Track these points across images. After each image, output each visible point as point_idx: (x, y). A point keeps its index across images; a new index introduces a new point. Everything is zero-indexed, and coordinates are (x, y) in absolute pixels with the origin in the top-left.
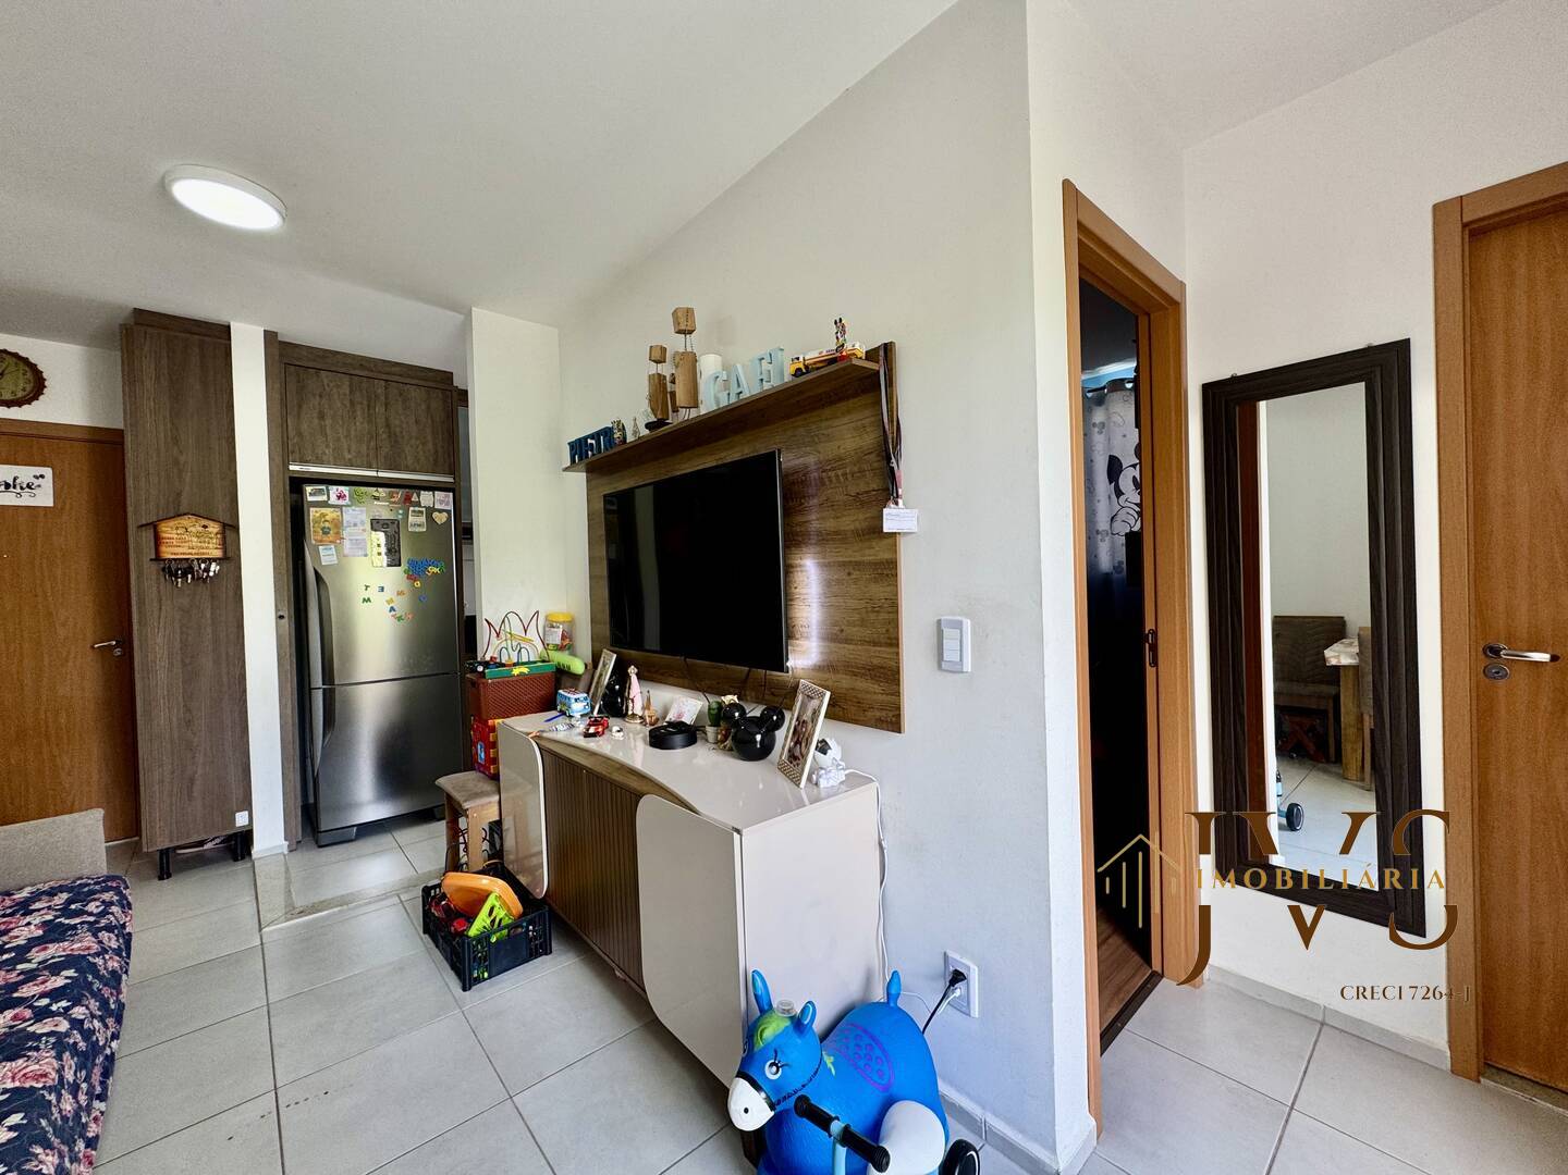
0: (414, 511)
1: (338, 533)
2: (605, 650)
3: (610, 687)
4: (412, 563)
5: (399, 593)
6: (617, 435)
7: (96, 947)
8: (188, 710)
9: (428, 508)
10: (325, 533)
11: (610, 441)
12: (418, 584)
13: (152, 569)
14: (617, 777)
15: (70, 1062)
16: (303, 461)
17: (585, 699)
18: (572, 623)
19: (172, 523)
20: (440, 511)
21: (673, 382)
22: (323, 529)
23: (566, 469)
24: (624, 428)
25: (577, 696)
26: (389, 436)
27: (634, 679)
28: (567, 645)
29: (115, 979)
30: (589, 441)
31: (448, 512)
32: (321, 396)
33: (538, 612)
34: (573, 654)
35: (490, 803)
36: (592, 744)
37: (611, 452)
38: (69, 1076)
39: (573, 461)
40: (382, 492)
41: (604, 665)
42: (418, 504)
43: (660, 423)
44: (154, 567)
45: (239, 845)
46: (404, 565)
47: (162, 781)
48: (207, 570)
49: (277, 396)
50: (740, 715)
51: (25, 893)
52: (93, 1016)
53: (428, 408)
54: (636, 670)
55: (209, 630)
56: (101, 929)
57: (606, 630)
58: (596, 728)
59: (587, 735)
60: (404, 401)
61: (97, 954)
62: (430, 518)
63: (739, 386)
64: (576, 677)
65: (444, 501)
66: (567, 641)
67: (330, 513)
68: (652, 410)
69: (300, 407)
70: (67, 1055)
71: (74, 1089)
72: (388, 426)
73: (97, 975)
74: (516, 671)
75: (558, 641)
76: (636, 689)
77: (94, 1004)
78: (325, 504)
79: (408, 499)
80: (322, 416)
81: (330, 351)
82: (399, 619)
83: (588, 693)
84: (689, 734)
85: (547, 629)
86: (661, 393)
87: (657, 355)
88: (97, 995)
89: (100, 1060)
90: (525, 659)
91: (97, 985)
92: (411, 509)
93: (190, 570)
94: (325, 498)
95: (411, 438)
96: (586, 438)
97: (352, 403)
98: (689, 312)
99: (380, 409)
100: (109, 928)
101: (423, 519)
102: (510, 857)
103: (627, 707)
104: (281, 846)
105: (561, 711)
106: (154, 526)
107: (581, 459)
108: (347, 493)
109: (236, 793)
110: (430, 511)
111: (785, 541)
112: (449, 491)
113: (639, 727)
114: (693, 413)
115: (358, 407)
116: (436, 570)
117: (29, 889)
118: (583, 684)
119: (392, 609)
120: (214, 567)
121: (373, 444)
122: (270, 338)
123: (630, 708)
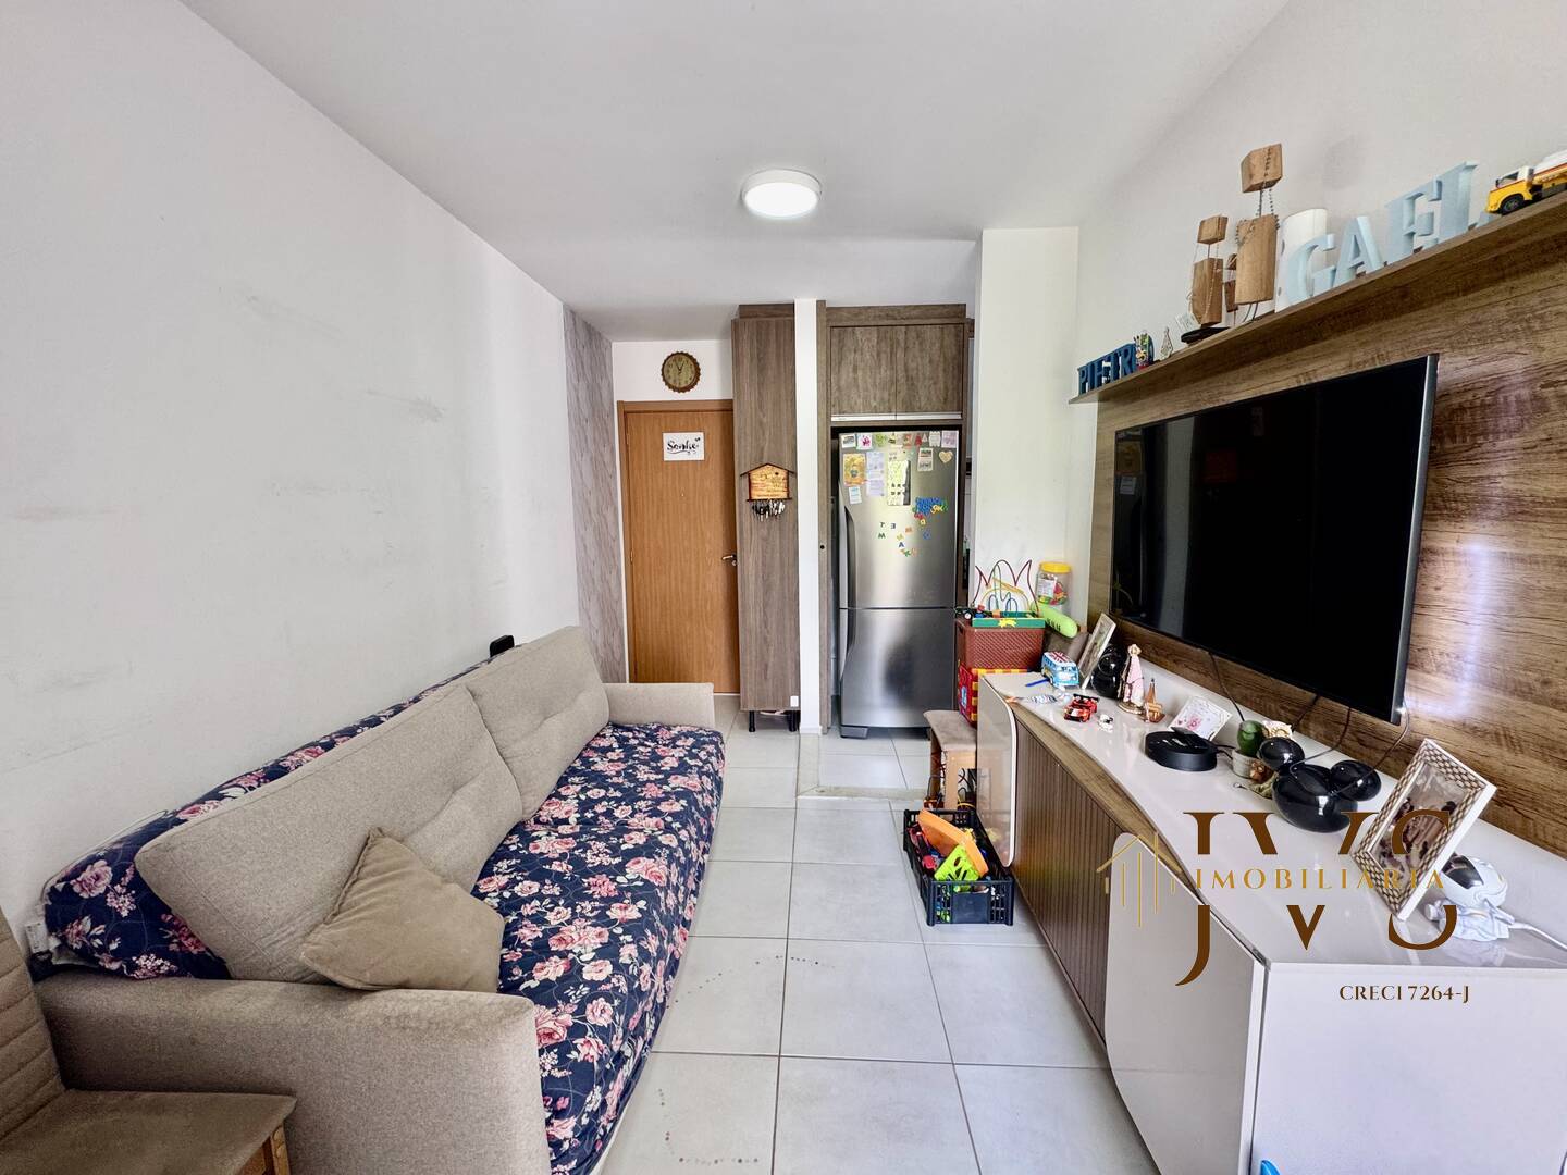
0: (923, 452)
1: (863, 476)
2: (1103, 615)
3: (1103, 663)
4: (919, 502)
5: (907, 530)
6: (1141, 353)
7: (699, 788)
8: (765, 613)
9: (935, 448)
10: (854, 476)
11: (1130, 363)
12: (923, 522)
13: (747, 507)
14: (1096, 789)
15: (675, 869)
16: (841, 412)
17: (1074, 669)
18: (1069, 575)
19: (758, 472)
20: (946, 450)
21: (1233, 267)
22: (852, 472)
23: (1074, 401)
24: (1151, 343)
25: (1063, 664)
26: (907, 380)
27: (1135, 660)
28: (1061, 597)
29: (707, 813)
30: (1105, 364)
31: (953, 450)
32: (855, 351)
33: (1030, 562)
34: (1068, 613)
35: (965, 751)
36: (1072, 730)
37: (1130, 376)
38: (674, 880)
39: (1083, 390)
40: (899, 434)
41: (1100, 633)
42: (927, 444)
43: (1206, 331)
44: (749, 505)
45: (792, 720)
46: (913, 504)
47: (751, 664)
48: (777, 508)
49: (824, 358)
50: (1292, 759)
51: (675, 732)
52: (691, 839)
53: (942, 347)
54: (1139, 651)
55: (778, 555)
56: (703, 773)
57: (1106, 593)
58: (1081, 710)
59: (1069, 717)
60: (921, 344)
61: (699, 793)
62: (937, 458)
63: (1357, 252)
64: (1067, 640)
65: (949, 439)
66: (1061, 595)
67: (858, 458)
68: (1195, 312)
69: (840, 363)
70: (674, 865)
71: (676, 889)
72: (906, 371)
73: (697, 806)
74: (1003, 623)
75: (1051, 594)
76: (1138, 671)
77: (693, 829)
78: (853, 450)
79: (918, 440)
80: (855, 370)
81: (864, 307)
82: (907, 553)
83: (1077, 662)
84: (1205, 754)
85: (1040, 579)
86: (1214, 286)
87: (1210, 232)
88: (696, 822)
89: (693, 870)
90: (1013, 610)
91: (697, 815)
92: (921, 449)
93: (767, 509)
94: (854, 445)
95: (925, 379)
96: (1100, 362)
97: (878, 354)
98: (1273, 154)
99: (900, 354)
100: (708, 774)
101: (930, 459)
102: (983, 808)
103: (1123, 691)
104: (818, 729)
105: (1045, 676)
106: (748, 474)
107: (1092, 387)
108: (870, 439)
109: (791, 682)
110: (938, 450)
111: (1424, 507)
112: (955, 429)
113: (1136, 719)
114: (1264, 308)
115: (883, 356)
116: (940, 508)
117: (678, 728)
118: (1074, 649)
119: (901, 544)
120: (782, 506)
121: (893, 390)
122: (821, 304)
123: (1126, 695)
